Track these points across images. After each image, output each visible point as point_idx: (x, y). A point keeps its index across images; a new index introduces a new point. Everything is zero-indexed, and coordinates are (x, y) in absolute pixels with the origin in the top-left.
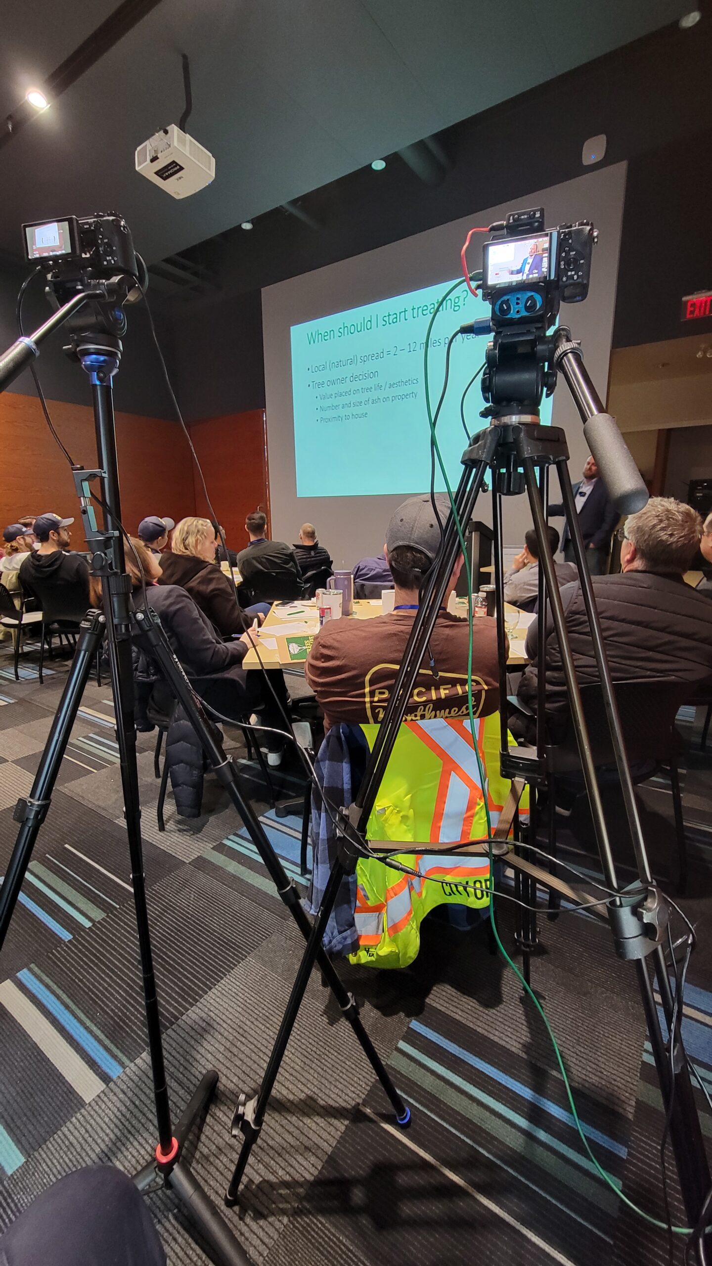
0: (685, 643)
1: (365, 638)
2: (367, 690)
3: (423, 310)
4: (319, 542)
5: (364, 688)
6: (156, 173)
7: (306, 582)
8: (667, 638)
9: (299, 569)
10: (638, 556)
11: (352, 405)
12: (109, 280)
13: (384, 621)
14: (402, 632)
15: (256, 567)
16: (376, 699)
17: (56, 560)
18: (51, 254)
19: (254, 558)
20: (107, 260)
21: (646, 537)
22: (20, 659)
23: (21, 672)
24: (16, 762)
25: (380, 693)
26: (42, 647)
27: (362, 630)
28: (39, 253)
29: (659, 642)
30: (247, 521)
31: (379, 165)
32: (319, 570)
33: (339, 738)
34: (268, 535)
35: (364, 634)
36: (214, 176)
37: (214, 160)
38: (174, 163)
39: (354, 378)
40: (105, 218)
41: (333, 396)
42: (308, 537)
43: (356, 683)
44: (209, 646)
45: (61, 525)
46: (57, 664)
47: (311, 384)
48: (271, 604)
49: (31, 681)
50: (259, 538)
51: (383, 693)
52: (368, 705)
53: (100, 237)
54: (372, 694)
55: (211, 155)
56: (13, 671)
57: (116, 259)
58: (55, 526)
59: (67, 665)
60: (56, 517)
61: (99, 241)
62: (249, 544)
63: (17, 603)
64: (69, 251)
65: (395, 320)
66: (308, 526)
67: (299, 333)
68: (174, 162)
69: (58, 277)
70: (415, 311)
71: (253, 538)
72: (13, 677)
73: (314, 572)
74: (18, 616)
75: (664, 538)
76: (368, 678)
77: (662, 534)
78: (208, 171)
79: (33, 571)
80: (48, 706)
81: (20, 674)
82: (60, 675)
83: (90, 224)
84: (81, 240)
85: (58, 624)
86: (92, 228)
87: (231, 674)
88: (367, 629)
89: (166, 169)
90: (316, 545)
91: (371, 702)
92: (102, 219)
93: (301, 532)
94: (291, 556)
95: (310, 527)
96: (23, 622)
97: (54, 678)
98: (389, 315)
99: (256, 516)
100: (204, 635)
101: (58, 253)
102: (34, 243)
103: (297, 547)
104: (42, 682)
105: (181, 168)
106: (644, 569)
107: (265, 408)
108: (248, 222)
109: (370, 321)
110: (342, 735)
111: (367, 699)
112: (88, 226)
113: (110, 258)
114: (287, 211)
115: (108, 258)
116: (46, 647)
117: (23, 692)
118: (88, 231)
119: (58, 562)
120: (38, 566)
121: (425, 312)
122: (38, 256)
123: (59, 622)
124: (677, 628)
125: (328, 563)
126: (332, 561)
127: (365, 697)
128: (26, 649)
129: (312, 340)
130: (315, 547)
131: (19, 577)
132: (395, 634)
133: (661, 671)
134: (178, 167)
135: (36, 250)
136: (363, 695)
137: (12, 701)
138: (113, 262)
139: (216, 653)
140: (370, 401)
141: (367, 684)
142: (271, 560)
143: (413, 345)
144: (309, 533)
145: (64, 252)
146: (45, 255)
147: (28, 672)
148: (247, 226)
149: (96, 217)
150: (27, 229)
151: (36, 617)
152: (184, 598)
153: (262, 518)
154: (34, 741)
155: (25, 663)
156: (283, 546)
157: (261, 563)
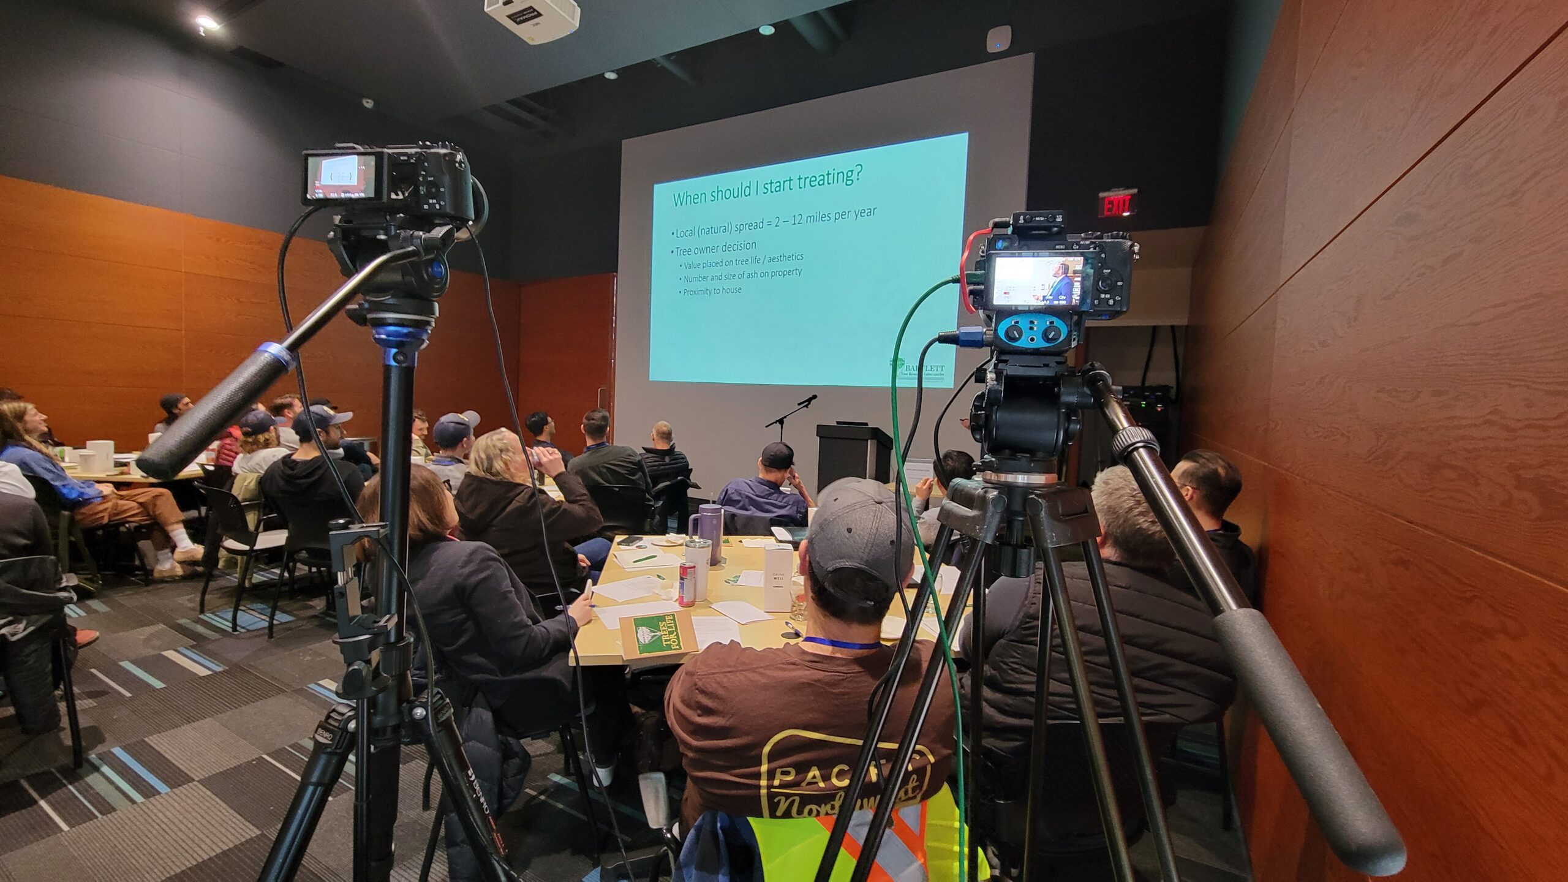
0: (1180, 666)
1: (765, 687)
2: (764, 768)
3: (811, 181)
4: (676, 445)
5: (760, 765)
6: (509, 17)
7: (657, 497)
8: (1158, 659)
9: (649, 480)
10: (1110, 542)
11: (724, 278)
12: (429, 232)
13: (793, 660)
14: (819, 681)
15: (594, 480)
16: (776, 782)
17: (319, 468)
18: (343, 195)
19: (592, 468)
20: (428, 204)
21: (1122, 520)
22: (245, 595)
23: (243, 618)
24: (206, 782)
25: (783, 773)
26: (282, 575)
27: (760, 674)
28: (324, 193)
29: (1145, 665)
30: (584, 421)
31: (767, 30)
32: (674, 481)
33: (714, 833)
34: (610, 438)
35: (764, 681)
36: (578, 25)
37: (579, 9)
38: (531, 9)
39: (727, 247)
40: (433, 150)
41: (701, 266)
42: (662, 438)
43: (747, 756)
44: (522, 631)
45: (334, 422)
46: (297, 605)
47: (675, 251)
48: (611, 540)
49: (255, 633)
50: (599, 442)
51: (788, 773)
52: (764, 792)
53: (423, 173)
54: (771, 775)
55: (576, 4)
56: (230, 616)
57: (442, 203)
58: (324, 422)
59: (312, 607)
60: (327, 410)
61: (421, 179)
62: (585, 450)
63: (251, 519)
64: (372, 195)
65: (778, 189)
66: (663, 425)
67: (664, 193)
68: (531, 7)
69: (350, 222)
70: (802, 181)
71: (590, 442)
72: (227, 626)
73: (668, 483)
74: (251, 539)
75: (1145, 525)
76: (767, 749)
77: (1141, 520)
78: (572, 21)
79: (281, 483)
80: (274, 678)
81: (239, 622)
82: (300, 623)
83: (410, 156)
84: (392, 178)
85: (307, 552)
86: (412, 161)
87: (550, 671)
88: (768, 672)
89: (522, 12)
90: (672, 448)
91: (769, 787)
92: (428, 151)
93: (654, 432)
94: (639, 465)
95: (665, 426)
96: (256, 548)
97: (290, 629)
98: (771, 183)
99: (597, 415)
100: (516, 617)
101: (356, 196)
102: (317, 177)
103: (648, 450)
104: (271, 636)
105: (539, 15)
106: (1118, 560)
107: (617, 272)
108: (613, 71)
109: (750, 188)
110: (720, 831)
111: (764, 782)
112: (406, 158)
113: (435, 201)
114: (658, 63)
115: (431, 201)
116: (286, 574)
117: (239, 652)
118: (407, 163)
119: (320, 472)
120: (290, 476)
121: (813, 184)
122: (321, 196)
123: (308, 550)
124: (1168, 646)
125: (686, 471)
126: (691, 470)
127: (760, 779)
128: (258, 578)
129: (679, 201)
130: (671, 451)
131: (261, 482)
132: (809, 685)
133: (1152, 707)
134: (536, 13)
135: (318, 188)
136: (758, 776)
137: (219, 669)
138: (438, 207)
139: (532, 640)
140: (746, 275)
141: (765, 759)
142: (611, 469)
143: (798, 218)
144: (664, 433)
145: (362, 195)
146: (333, 196)
147: (253, 618)
148: (611, 76)
149: (421, 147)
150: (311, 160)
151: (276, 538)
152: (490, 563)
153: (604, 418)
154: (243, 742)
155: (252, 602)
156: (629, 452)
157: (600, 474)
